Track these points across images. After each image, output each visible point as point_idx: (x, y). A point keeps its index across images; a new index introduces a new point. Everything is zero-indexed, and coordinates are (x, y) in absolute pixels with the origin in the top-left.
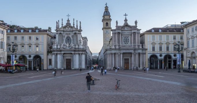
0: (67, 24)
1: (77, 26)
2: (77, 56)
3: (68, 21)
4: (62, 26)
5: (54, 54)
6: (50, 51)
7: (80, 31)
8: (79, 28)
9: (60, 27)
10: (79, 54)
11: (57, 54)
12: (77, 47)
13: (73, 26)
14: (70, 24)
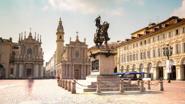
0: (29, 36)
1: (38, 39)
2: (37, 66)
3: (30, 34)
4: (25, 38)
5: (16, 64)
6: (12, 61)
7: (40, 43)
8: (39, 41)
9: (23, 39)
10: (39, 64)
11: (19, 64)
12: (37, 58)
13: (34, 39)
14: (32, 37)
